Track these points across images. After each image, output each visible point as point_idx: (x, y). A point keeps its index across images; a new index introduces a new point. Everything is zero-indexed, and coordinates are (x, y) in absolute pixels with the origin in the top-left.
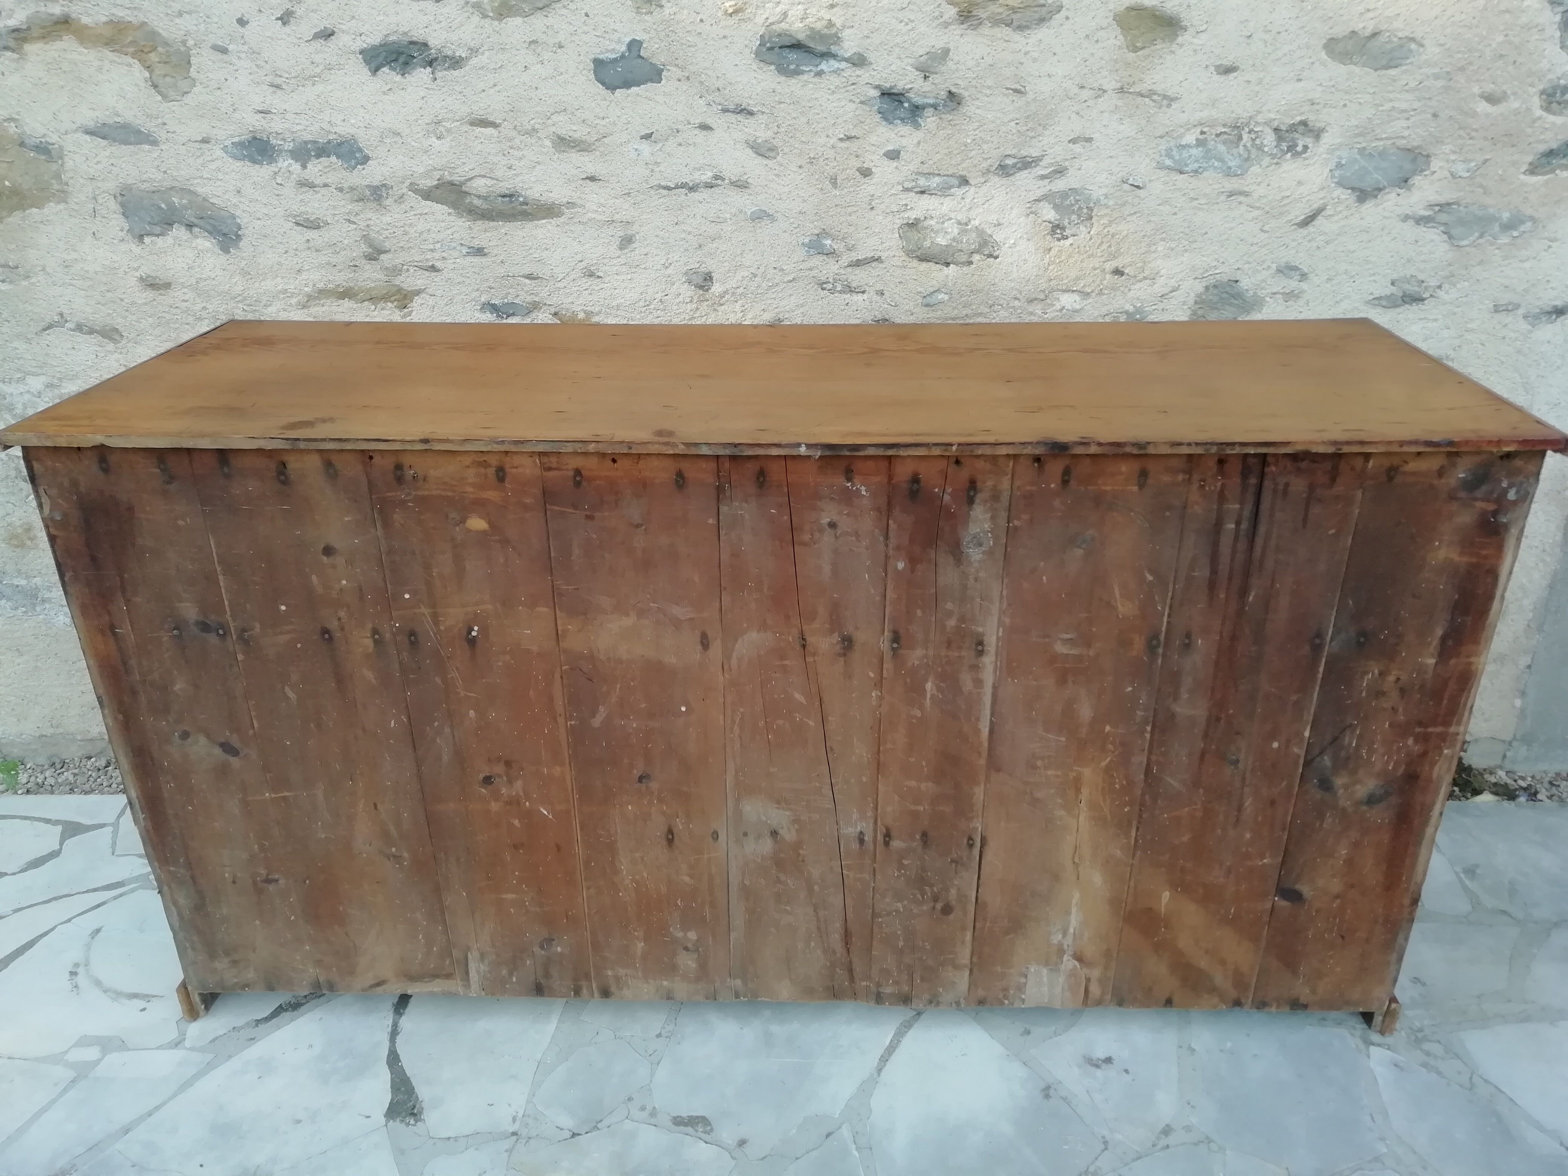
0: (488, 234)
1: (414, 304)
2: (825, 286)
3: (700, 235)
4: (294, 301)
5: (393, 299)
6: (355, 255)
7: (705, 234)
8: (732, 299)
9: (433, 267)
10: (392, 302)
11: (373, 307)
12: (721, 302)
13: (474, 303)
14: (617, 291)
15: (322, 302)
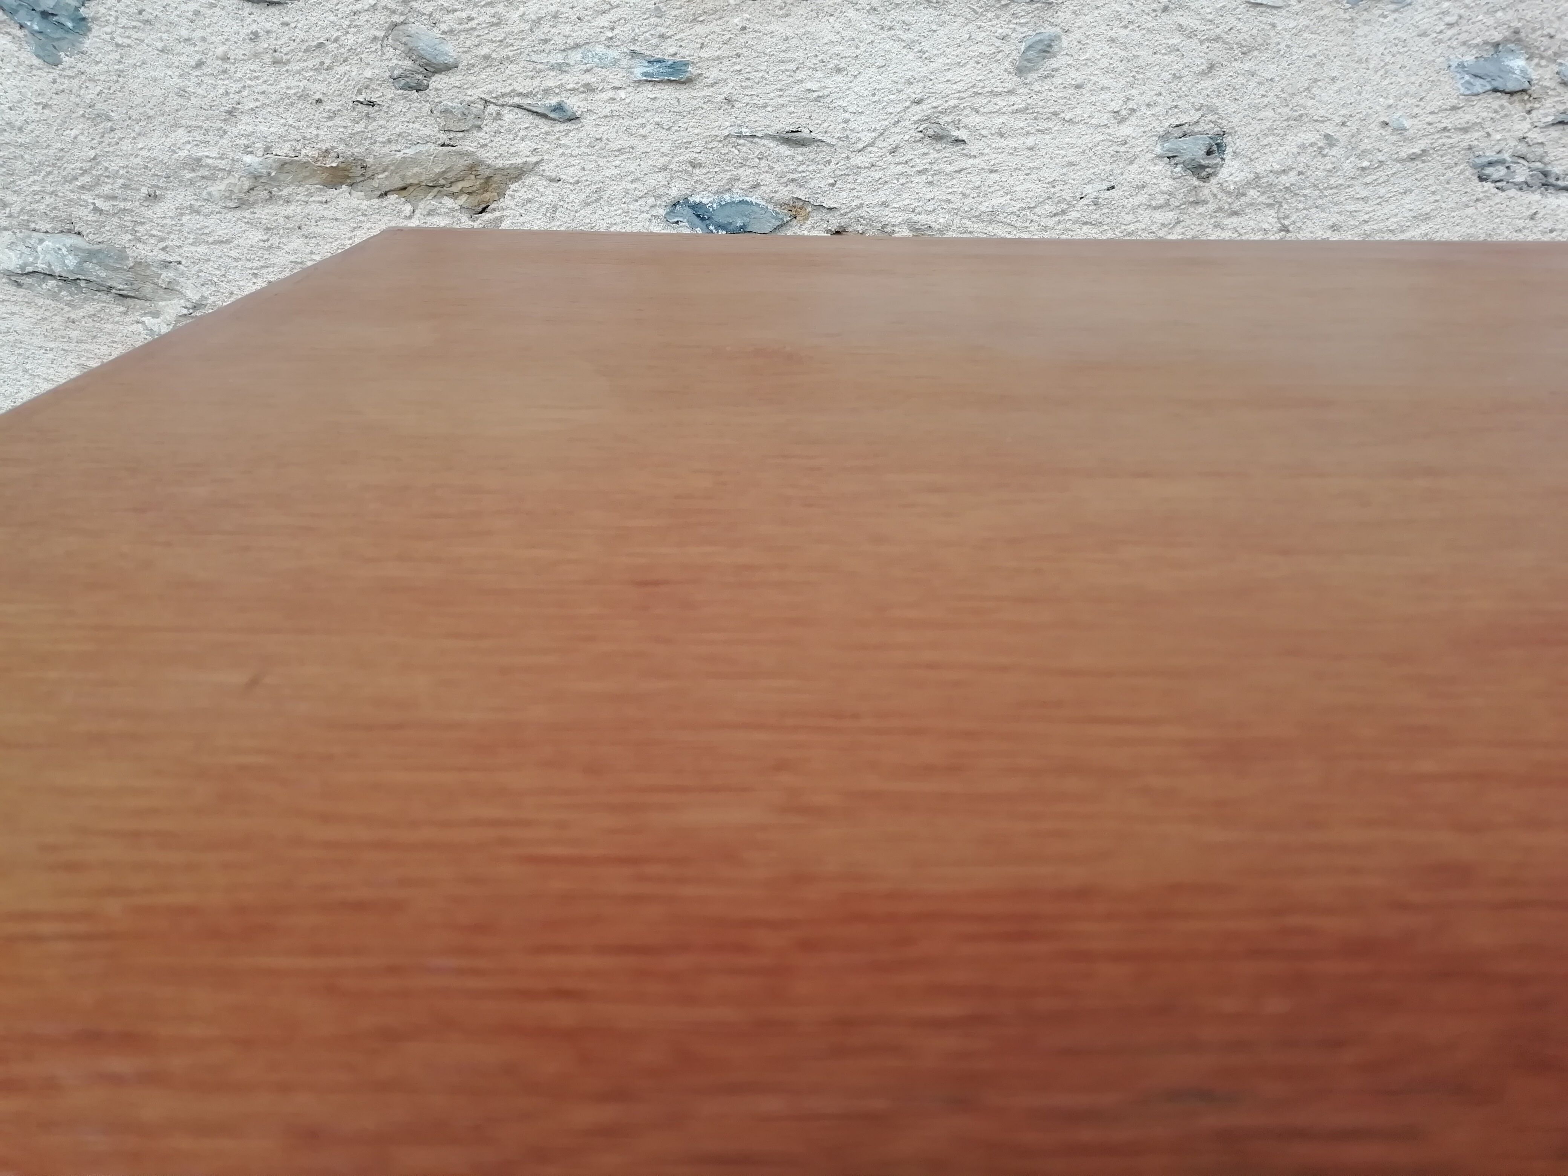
0: (700, 29)
1: (507, 201)
2: (1489, 171)
3: (1217, 39)
4: (217, 188)
5: (456, 188)
6: (368, 73)
7: (1229, 38)
8: (1263, 199)
9: (559, 108)
10: (454, 195)
11: (408, 208)
12: (1236, 206)
13: (651, 201)
14: (995, 176)
15: (285, 192)
